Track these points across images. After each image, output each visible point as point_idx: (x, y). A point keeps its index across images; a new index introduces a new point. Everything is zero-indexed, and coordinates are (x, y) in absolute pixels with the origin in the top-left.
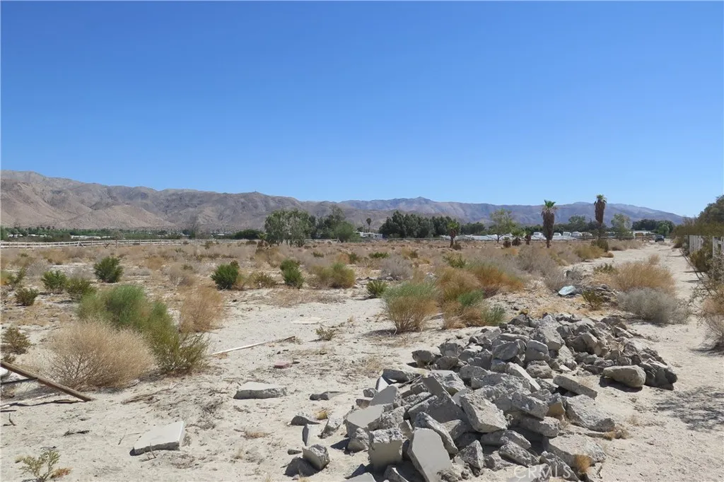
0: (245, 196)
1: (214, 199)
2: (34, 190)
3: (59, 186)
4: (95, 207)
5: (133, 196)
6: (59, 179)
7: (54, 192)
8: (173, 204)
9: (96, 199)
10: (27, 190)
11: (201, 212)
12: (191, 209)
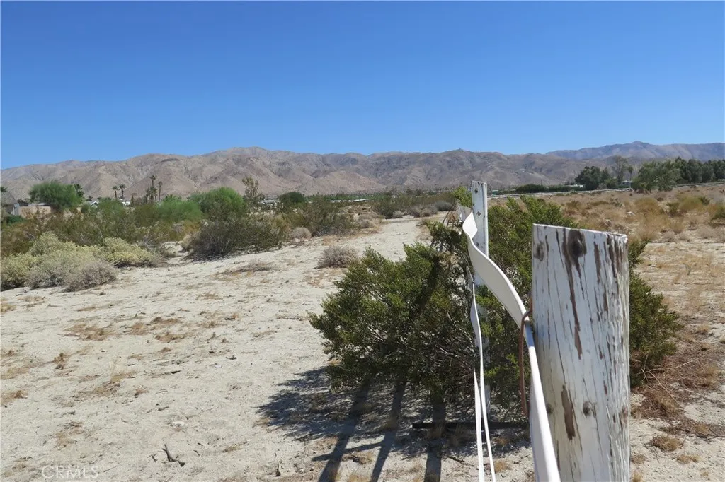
0: (449, 154)
1: (422, 158)
2: (264, 163)
3: (282, 159)
4: (315, 175)
5: (345, 162)
6: (280, 151)
7: (279, 164)
8: (382, 167)
9: (314, 168)
10: (258, 164)
11: (409, 173)
12: (400, 171)
